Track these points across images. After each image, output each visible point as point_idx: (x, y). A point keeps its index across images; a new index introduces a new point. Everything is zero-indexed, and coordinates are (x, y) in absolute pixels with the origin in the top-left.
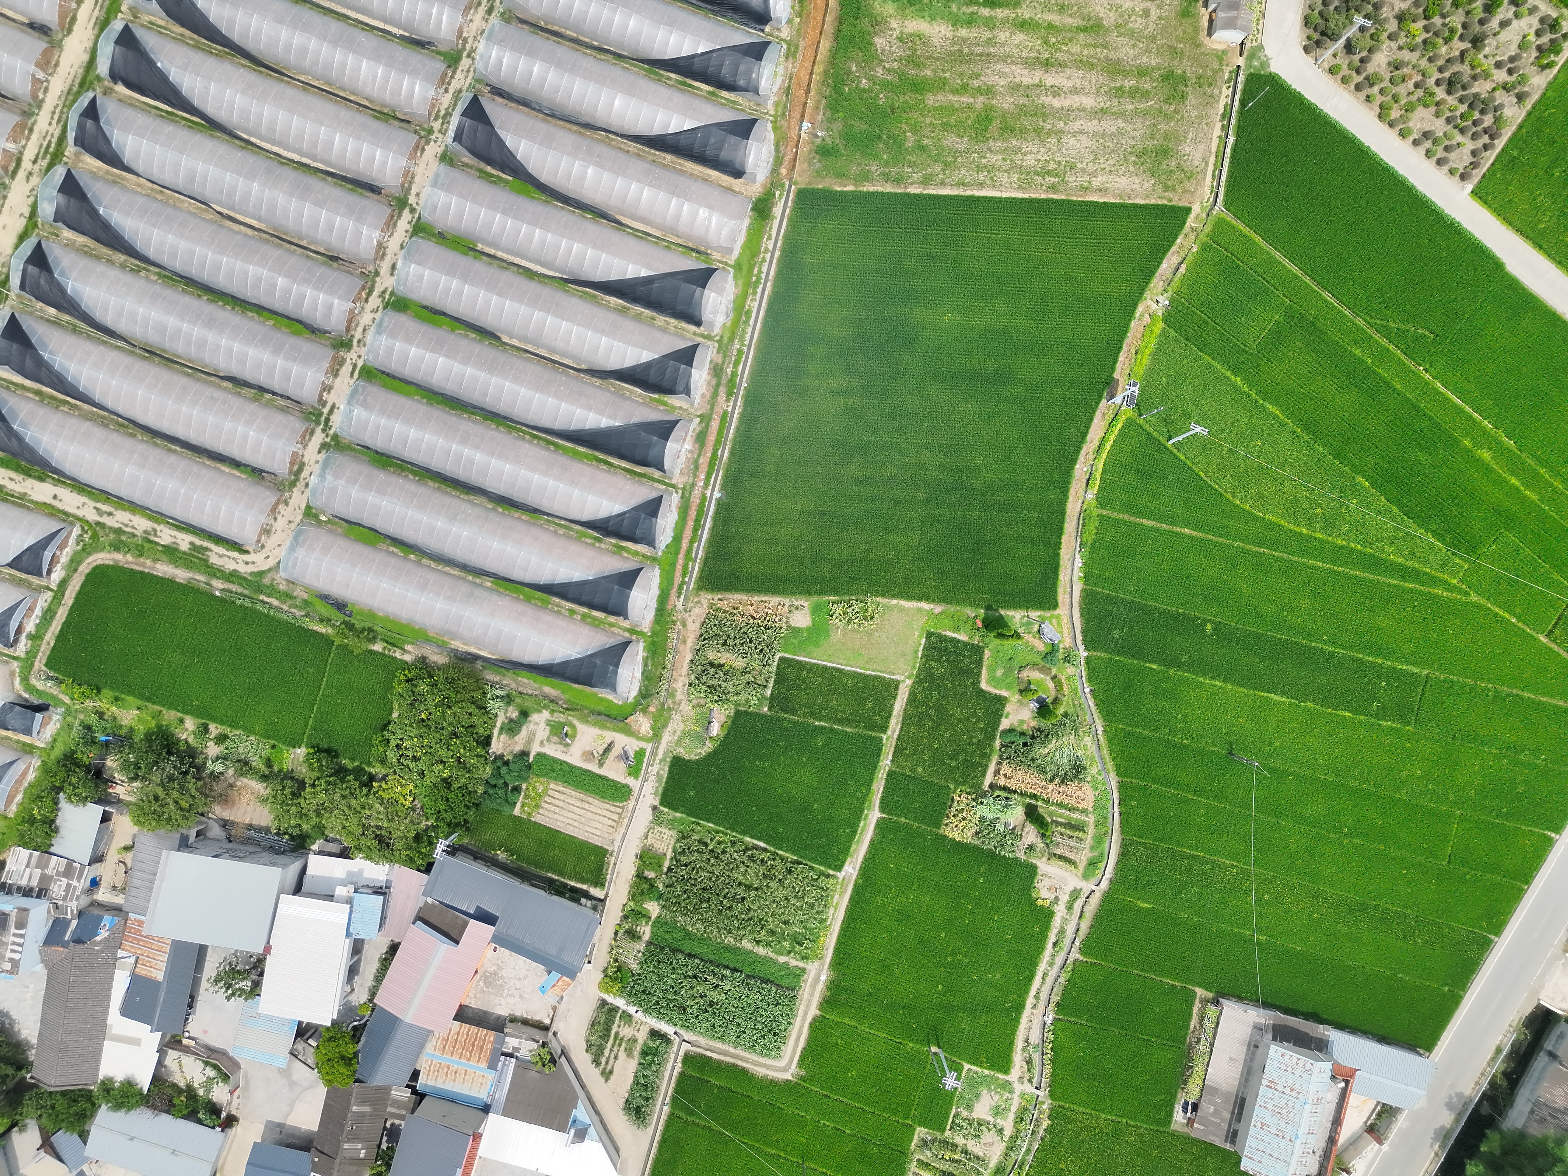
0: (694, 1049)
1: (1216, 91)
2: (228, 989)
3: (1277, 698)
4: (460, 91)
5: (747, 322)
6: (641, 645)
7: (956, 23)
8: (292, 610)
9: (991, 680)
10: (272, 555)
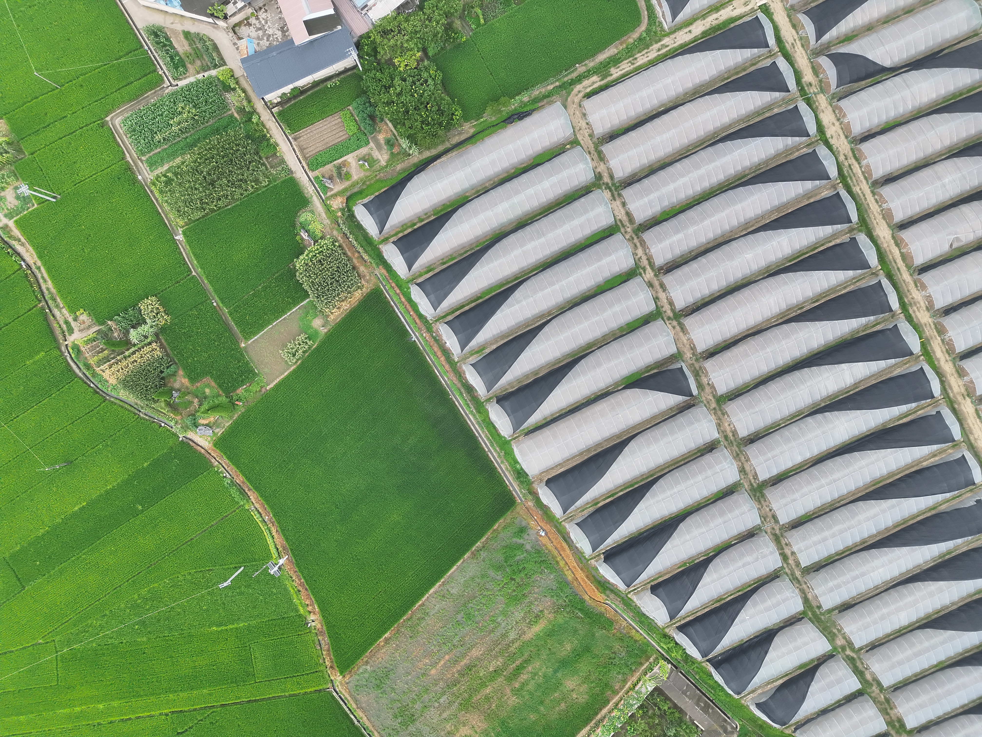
0: (162, 86)
6: (375, 237)
7: (525, 645)
8: (539, 92)
9: (208, 385)
10: (572, 108)
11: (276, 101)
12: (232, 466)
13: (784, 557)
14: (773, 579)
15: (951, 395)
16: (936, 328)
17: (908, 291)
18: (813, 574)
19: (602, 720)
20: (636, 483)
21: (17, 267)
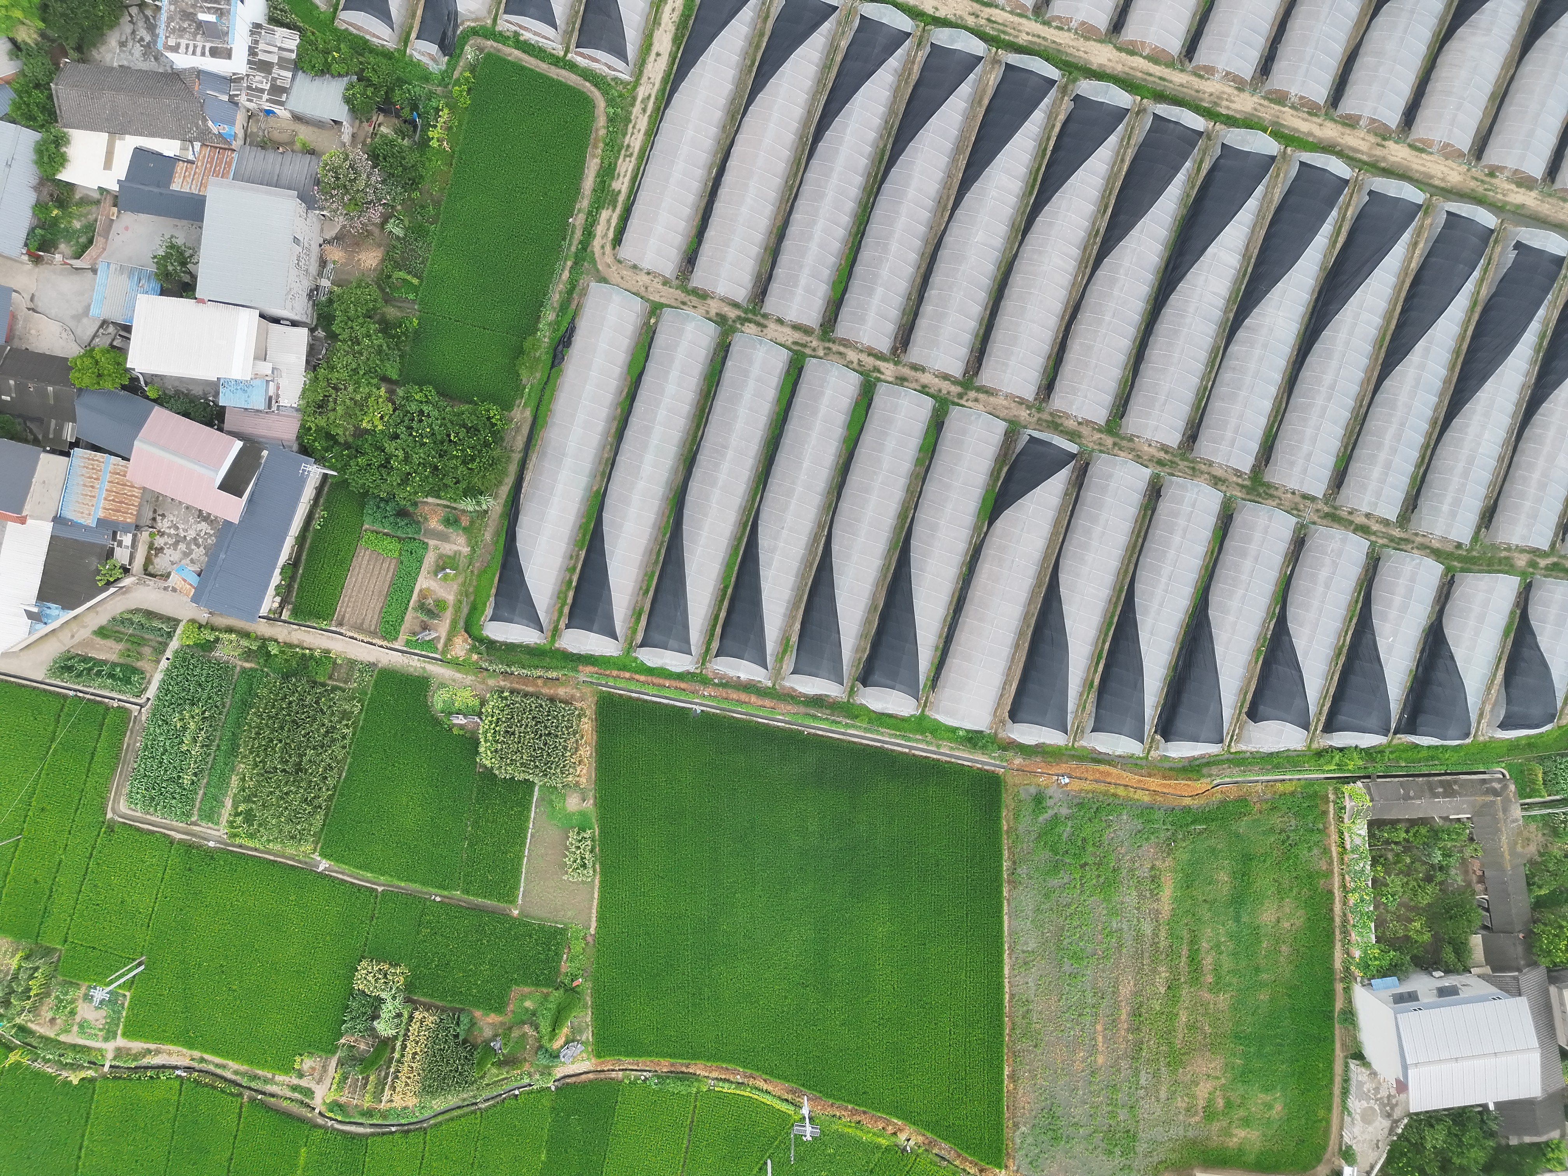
0: (133, 718)
4: (1080, 437)
5: (868, 730)
6: (540, 641)
7: (1173, 923)
8: (558, 295)
9: (522, 997)
10: (613, 273)
11: (276, 605)
12: (640, 1060)
13: (1363, 530)
14: (1375, 567)
15: (1365, 158)
16: (1271, 100)
17: (1198, 91)
18: (1414, 517)
19: (1345, 920)
20: (1112, 617)
21: (177, 1084)
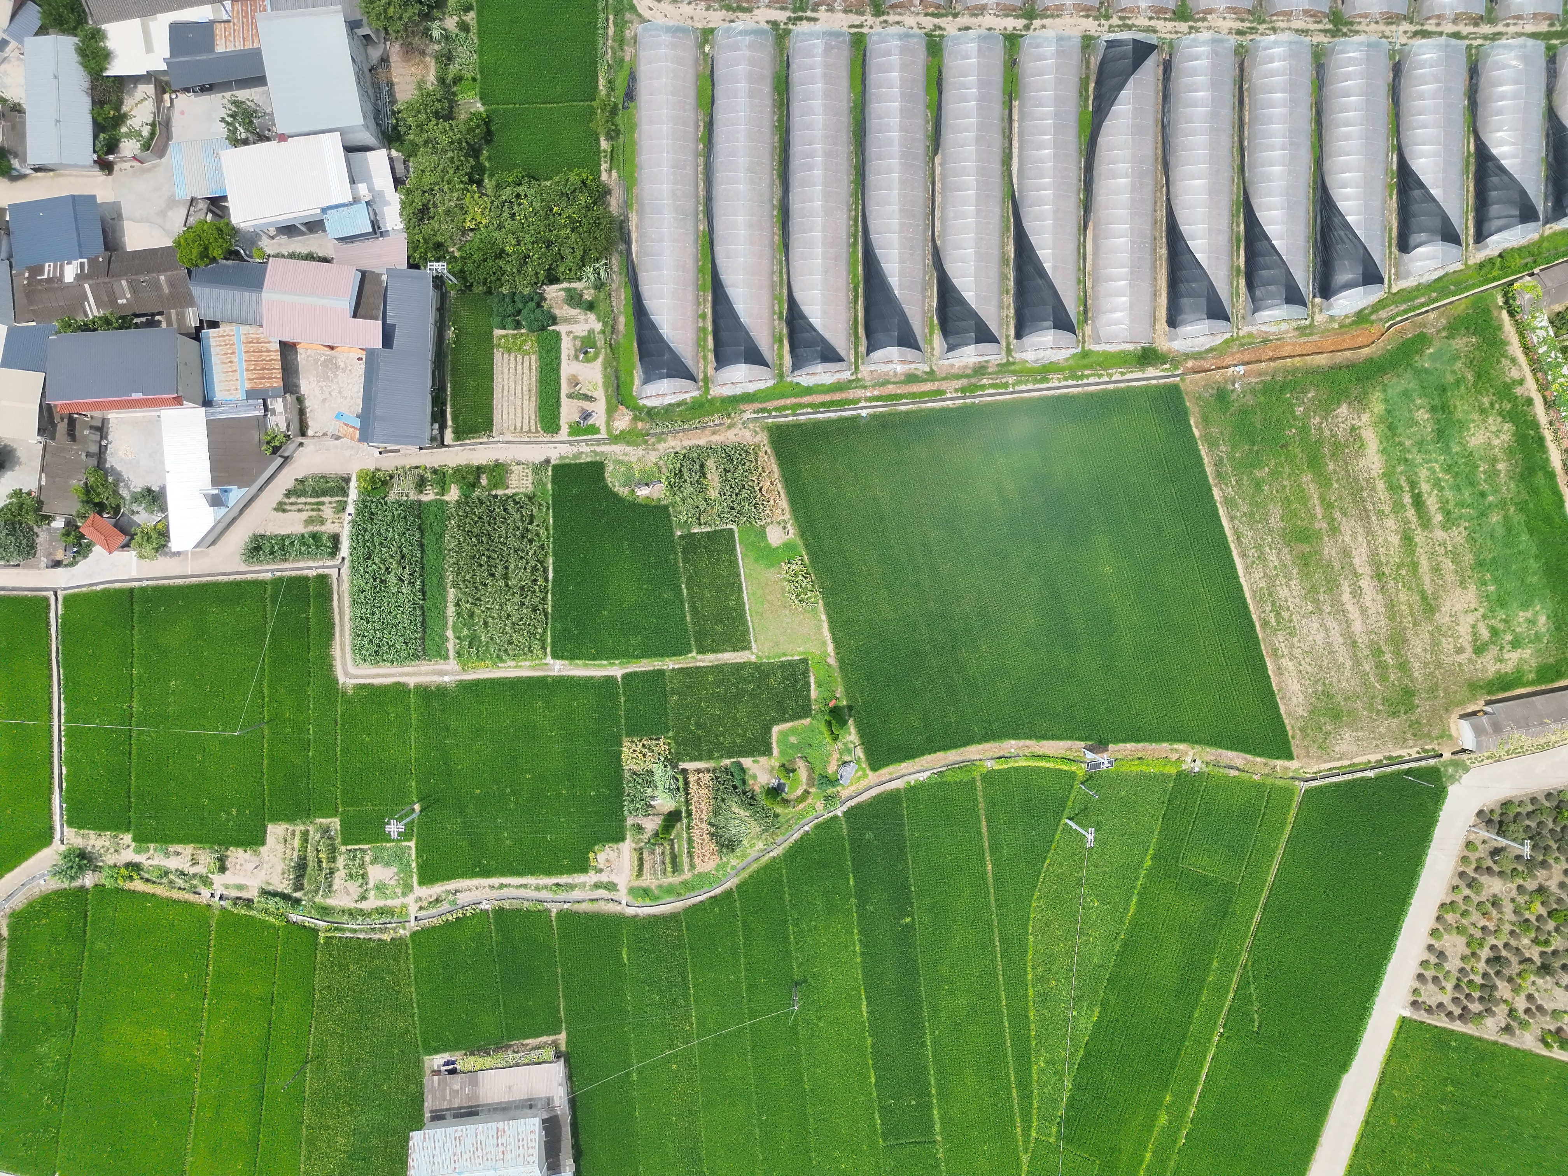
0: (335, 581)
1: (1411, 743)
2: (232, 116)
3: (864, 1008)
4: (1155, 32)
5: (1036, 381)
6: (696, 393)
7: (1388, 475)
8: (609, 51)
9: (784, 735)
10: (655, 14)
11: (436, 432)
12: (915, 762)
13: (1454, 36)
14: (1476, 73)
